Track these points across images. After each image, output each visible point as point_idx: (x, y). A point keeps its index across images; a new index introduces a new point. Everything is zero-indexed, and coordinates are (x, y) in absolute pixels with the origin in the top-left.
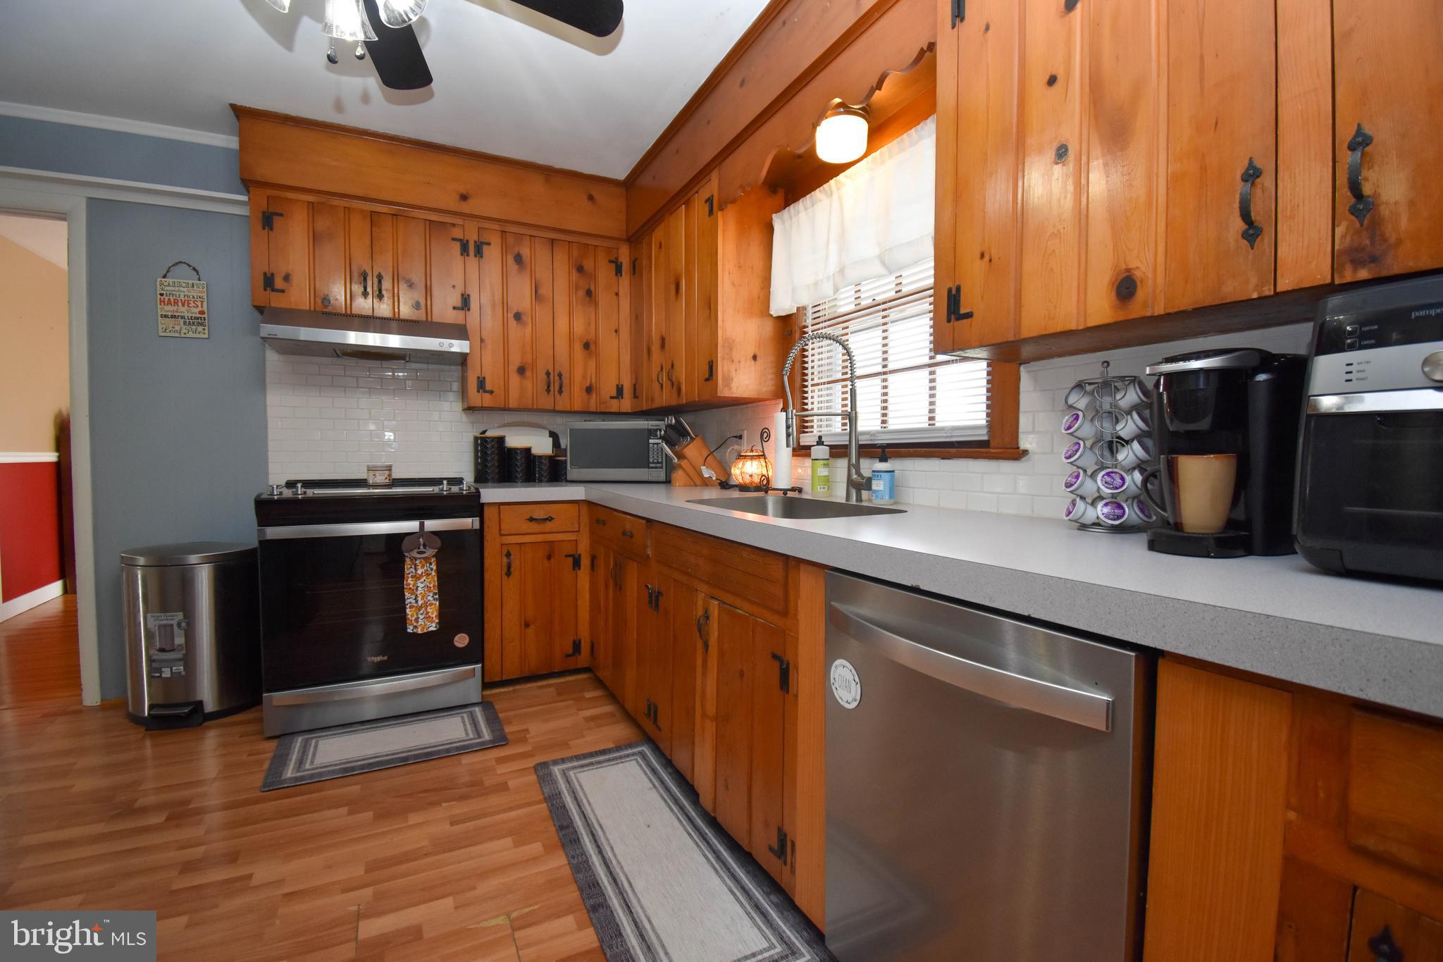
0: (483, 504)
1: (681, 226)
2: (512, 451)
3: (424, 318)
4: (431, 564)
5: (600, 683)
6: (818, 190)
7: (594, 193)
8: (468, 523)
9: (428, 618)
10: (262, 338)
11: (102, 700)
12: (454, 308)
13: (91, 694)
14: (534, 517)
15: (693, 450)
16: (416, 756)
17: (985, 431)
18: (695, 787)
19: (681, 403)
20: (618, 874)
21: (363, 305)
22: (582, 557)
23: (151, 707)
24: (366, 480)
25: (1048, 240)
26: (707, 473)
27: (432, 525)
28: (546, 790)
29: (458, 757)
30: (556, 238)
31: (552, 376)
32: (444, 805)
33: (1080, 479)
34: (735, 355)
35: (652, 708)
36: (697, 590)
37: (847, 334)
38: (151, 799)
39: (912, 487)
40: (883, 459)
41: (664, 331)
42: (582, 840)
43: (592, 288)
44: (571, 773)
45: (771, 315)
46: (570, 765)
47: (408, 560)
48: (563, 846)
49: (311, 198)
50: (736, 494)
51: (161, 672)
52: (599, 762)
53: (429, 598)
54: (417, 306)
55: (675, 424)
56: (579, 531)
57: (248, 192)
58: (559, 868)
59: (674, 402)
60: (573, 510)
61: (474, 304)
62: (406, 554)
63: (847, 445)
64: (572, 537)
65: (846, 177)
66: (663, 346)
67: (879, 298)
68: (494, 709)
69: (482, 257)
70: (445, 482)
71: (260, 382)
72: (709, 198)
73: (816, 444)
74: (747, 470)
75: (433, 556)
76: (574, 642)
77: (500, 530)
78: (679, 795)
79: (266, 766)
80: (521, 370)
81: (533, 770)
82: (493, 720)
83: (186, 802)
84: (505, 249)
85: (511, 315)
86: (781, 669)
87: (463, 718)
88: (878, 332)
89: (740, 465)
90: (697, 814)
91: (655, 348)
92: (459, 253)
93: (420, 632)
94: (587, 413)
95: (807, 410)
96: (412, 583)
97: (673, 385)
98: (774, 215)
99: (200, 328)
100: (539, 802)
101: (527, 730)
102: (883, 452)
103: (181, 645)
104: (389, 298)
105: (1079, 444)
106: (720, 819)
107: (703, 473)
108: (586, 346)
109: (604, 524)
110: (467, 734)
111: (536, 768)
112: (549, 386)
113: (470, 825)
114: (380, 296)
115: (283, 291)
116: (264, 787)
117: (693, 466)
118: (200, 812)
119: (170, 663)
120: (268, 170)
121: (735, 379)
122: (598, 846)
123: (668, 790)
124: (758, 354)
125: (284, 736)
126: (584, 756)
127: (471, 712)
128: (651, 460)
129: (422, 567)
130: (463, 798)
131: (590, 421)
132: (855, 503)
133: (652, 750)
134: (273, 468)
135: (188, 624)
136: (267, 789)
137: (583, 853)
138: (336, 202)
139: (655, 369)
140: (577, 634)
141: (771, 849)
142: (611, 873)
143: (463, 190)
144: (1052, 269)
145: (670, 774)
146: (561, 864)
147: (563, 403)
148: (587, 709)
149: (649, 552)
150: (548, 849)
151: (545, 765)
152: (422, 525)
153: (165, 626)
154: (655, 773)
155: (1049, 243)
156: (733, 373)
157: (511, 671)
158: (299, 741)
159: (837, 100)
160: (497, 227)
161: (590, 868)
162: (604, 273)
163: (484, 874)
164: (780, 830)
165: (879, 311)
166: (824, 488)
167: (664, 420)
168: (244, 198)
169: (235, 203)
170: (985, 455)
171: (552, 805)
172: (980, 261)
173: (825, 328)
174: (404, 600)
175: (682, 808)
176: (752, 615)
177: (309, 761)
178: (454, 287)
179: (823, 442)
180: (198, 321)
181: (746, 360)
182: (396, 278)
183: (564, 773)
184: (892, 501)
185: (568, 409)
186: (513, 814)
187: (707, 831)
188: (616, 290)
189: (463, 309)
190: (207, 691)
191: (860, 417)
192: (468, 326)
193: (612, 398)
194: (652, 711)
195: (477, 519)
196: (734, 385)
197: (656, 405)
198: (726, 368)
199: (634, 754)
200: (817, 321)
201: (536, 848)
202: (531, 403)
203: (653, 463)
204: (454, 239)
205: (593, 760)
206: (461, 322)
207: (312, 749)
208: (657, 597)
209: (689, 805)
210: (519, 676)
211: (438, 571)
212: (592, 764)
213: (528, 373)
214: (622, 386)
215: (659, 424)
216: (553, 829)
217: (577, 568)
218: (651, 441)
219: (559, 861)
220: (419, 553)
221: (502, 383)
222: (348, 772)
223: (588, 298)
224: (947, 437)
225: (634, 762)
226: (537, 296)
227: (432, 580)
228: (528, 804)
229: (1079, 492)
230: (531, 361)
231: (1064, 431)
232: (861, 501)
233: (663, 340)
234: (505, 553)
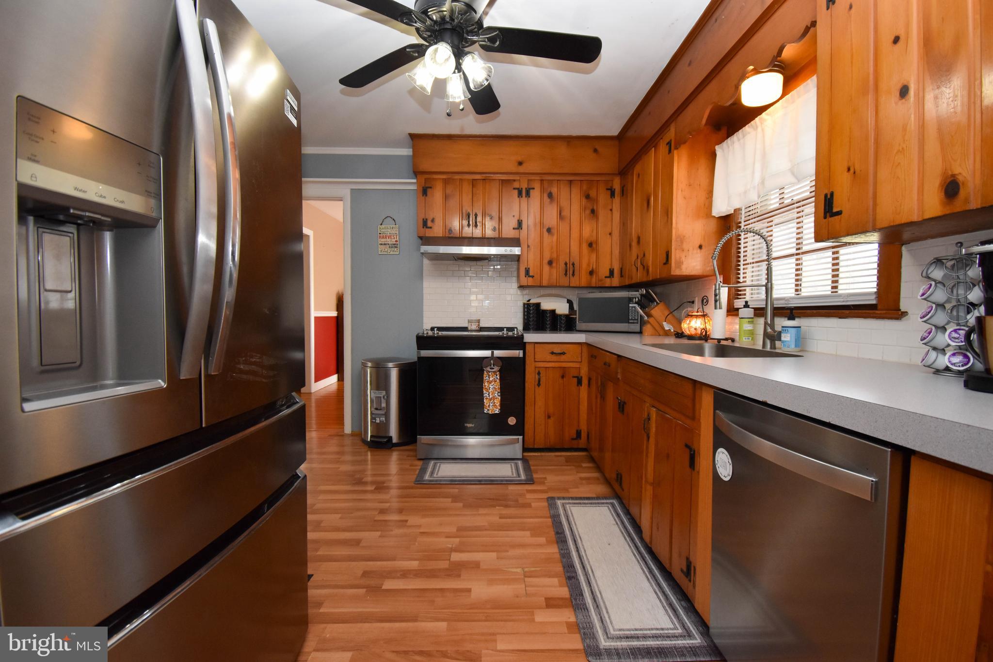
0: (526, 342)
1: (652, 161)
2: (545, 311)
3: (497, 236)
4: (497, 375)
5: (592, 459)
6: (747, 126)
7: (597, 147)
8: (518, 353)
9: (495, 405)
10: (421, 253)
11: (352, 431)
12: (514, 229)
13: (348, 429)
14: (554, 352)
15: (658, 311)
16: (486, 481)
17: (874, 297)
18: (641, 528)
19: (649, 280)
20: (586, 565)
21: (468, 231)
22: (583, 378)
23: (371, 436)
24: (467, 327)
25: (895, 156)
26: (667, 327)
27: (498, 353)
28: (552, 512)
29: (507, 485)
30: (572, 179)
31: (568, 265)
32: (497, 507)
33: (931, 334)
34: (685, 246)
35: (619, 476)
36: (645, 401)
37: (772, 226)
38: (369, 479)
39: (816, 340)
40: (791, 317)
41: (640, 231)
42: (568, 542)
43: (595, 208)
44: (567, 506)
45: (715, 217)
46: (567, 501)
47: (485, 372)
48: (557, 543)
49: (444, 177)
50: (685, 341)
51: (376, 420)
52: (585, 503)
53: (496, 395)
54: (494, 229)
55: (646, 293)
56: (581, 362)
57: (416, 177)
58: (553, 553)
59: (645, 279)
60: (578, 348)
61: (524, 226)
62: (485, 369)
63: (764, 308)
64: (577, 365)
65: (767, 114)
66: (639, 242)
67: (796, 198)
68: (529, 463)
69: (529, 197)
70: (505, 329)
71: (420, 275)
72: (669, 142)
73: (743, 307)
74: (693, 325)
75: (498, 371)
76: (577, 431)
77: (535, 359)
78: (632, 532)
79: (417, 472)
80: (550, 263)
81: (546, 500)
82: (527, 468)
83: (384, 483)
84: (543, 190)
85: (545, 230)
86: (691, 454)
87: (511, 465)
88: (794, 225)
89: (688, 322)
90: (642, 545)
91: (634, 244)
92: (517, 196)
93: (490, 413)
94: (589, 287)
95: (740, 283)
96: (487, 385)
97: (644, 268)
98: (717, 147)
99: (396, 249)
100: (546, 517)
101: (546, 478)
102: (791, 313)
103: (384, 408)
104: (480, 226)
105: (932, 307)
106: (653, 549)
107: (665, 327)
108: (590, 245)
109: (595, 358)
110: (513, 474)
111: (548, 499)
112: (566, 271)
113: (509, 521)
114: (476, 226)
115: (431, 228)
116: (416, 481)
117: (657, 322)
118: (388, 488)
119: (379, 415)
120: (426, 165)
121: (684, 263)
122: (577, 548)
123: (625, 527)
124: (703, 244)
125: (426, 459)
126: (577, 498)
127: (516, 463)
128: (630, 318)
129: (492, 377)
130: (506, 506)
131: (592, 293)
132: (769, 350)
133: (619, 503)
134: (425, 320)
135: (387, 397)
136: (416, 483)
137: (568, 549)
138: (457, 177)
139: (634, 257)
140: (579, 426)
141: (682, 571)
142: (582, 563)
143: (520, 159)
144: (898, 177)
145: (628, 519)
146: (555, 551)
147: (575, 282)
148: (582, 473)
149: (619, 376)
150: (549, 542)
151: (553, 498)
152: (493, 353)
153: (378, 397)
154: (619, 517)
155: (896, 158)
156: (683, 259)
157: (540, 443)
158: (432, 463)
159: (751, 67)
160: (538, 178)
161: (570, 557)
162: (603, 197)
163: (514, 546)
164: (688, 559)
165: (794, 209)
166: (748, 339)
167: (639, 291)
168: (414, 181)
169: (410, 184)
170: (872, 315)
171: (554, 520)
172: (847, 173)
173: (754, 222)
174: (483, 394)
175: (632, 540)
176: (675, 419)
177: (436, 473)
178: (514, 216)
179: (749, 305)
180: (395, 246)
181: (693, 249)
182: (484, 215)
183: (563, 505)
184: (798, 349)
185: (578, 286)
186: (531, 520)
187: (646, 556)
188: (610, 208)
189: (518, 229)
190: (393, 432)
191: (775, 287)
192: (521, 238)
193: (606, 277)
194: (619, 478)
195: (521, 352)
196: (684, 267)
197: (633, 281)
198: (678, 256)
199: (607, 503)
200: (749, 218)
201: (542, 540)
202: (555, 281)
203: (632, 319)
204: (514, 189)
205: (582, 501)
206: (517, 236)
207: (438, 468)
208: (623, 405)
209: (638, 539)
210: (544, 447)
211: (501, 379)
212: (580, 503)
213: (554, 265)
214: (613, 269)
215: (636, 294)
216: (553, 533)
217: (579, 385)
218: (630, 305)
219: (554, 550)
220: (491, 368)
221: (539, 272)
222: (454, 482)
223: (592, 215)
224: (844, 301)
225: (607, 508)
226: (561, 217)
227: (497, 385)
228: (541, 517)
229: (932, 344)
230: (556, 257)
231: (919, 297)
232: (775, 348)
233: (639, 238)
234: (537, 372)
